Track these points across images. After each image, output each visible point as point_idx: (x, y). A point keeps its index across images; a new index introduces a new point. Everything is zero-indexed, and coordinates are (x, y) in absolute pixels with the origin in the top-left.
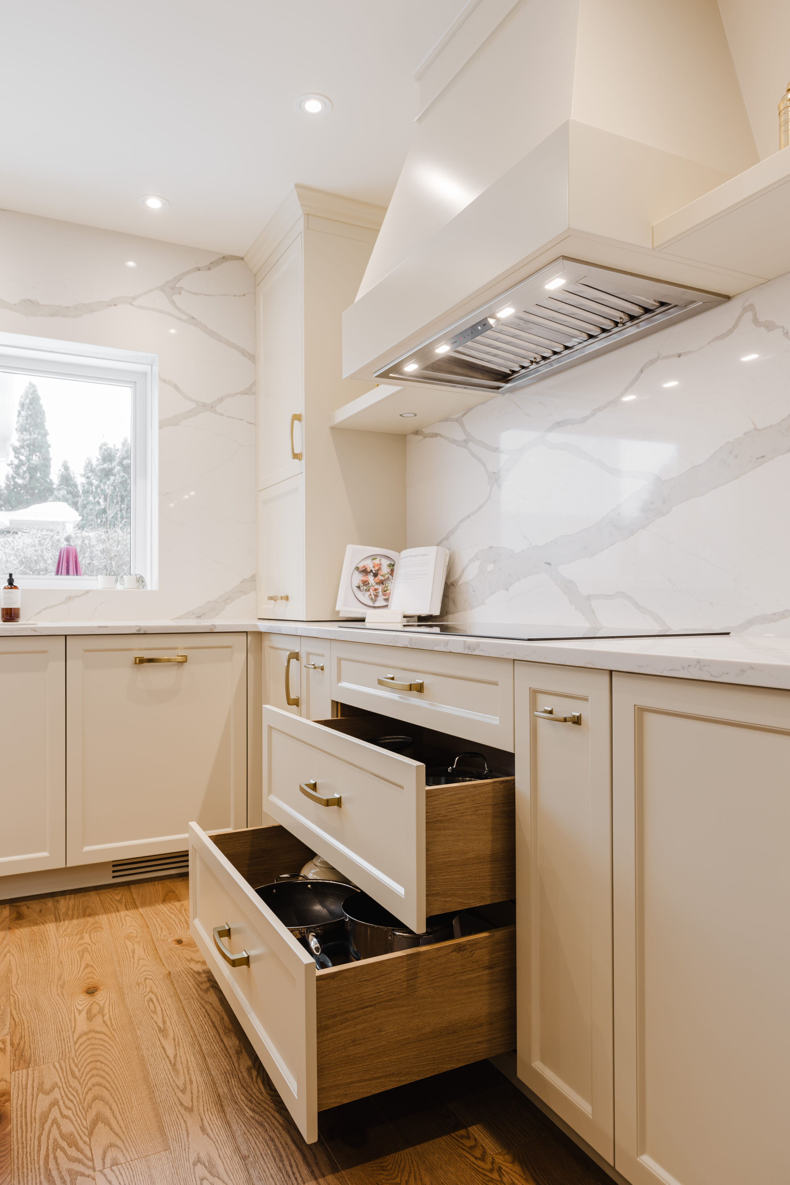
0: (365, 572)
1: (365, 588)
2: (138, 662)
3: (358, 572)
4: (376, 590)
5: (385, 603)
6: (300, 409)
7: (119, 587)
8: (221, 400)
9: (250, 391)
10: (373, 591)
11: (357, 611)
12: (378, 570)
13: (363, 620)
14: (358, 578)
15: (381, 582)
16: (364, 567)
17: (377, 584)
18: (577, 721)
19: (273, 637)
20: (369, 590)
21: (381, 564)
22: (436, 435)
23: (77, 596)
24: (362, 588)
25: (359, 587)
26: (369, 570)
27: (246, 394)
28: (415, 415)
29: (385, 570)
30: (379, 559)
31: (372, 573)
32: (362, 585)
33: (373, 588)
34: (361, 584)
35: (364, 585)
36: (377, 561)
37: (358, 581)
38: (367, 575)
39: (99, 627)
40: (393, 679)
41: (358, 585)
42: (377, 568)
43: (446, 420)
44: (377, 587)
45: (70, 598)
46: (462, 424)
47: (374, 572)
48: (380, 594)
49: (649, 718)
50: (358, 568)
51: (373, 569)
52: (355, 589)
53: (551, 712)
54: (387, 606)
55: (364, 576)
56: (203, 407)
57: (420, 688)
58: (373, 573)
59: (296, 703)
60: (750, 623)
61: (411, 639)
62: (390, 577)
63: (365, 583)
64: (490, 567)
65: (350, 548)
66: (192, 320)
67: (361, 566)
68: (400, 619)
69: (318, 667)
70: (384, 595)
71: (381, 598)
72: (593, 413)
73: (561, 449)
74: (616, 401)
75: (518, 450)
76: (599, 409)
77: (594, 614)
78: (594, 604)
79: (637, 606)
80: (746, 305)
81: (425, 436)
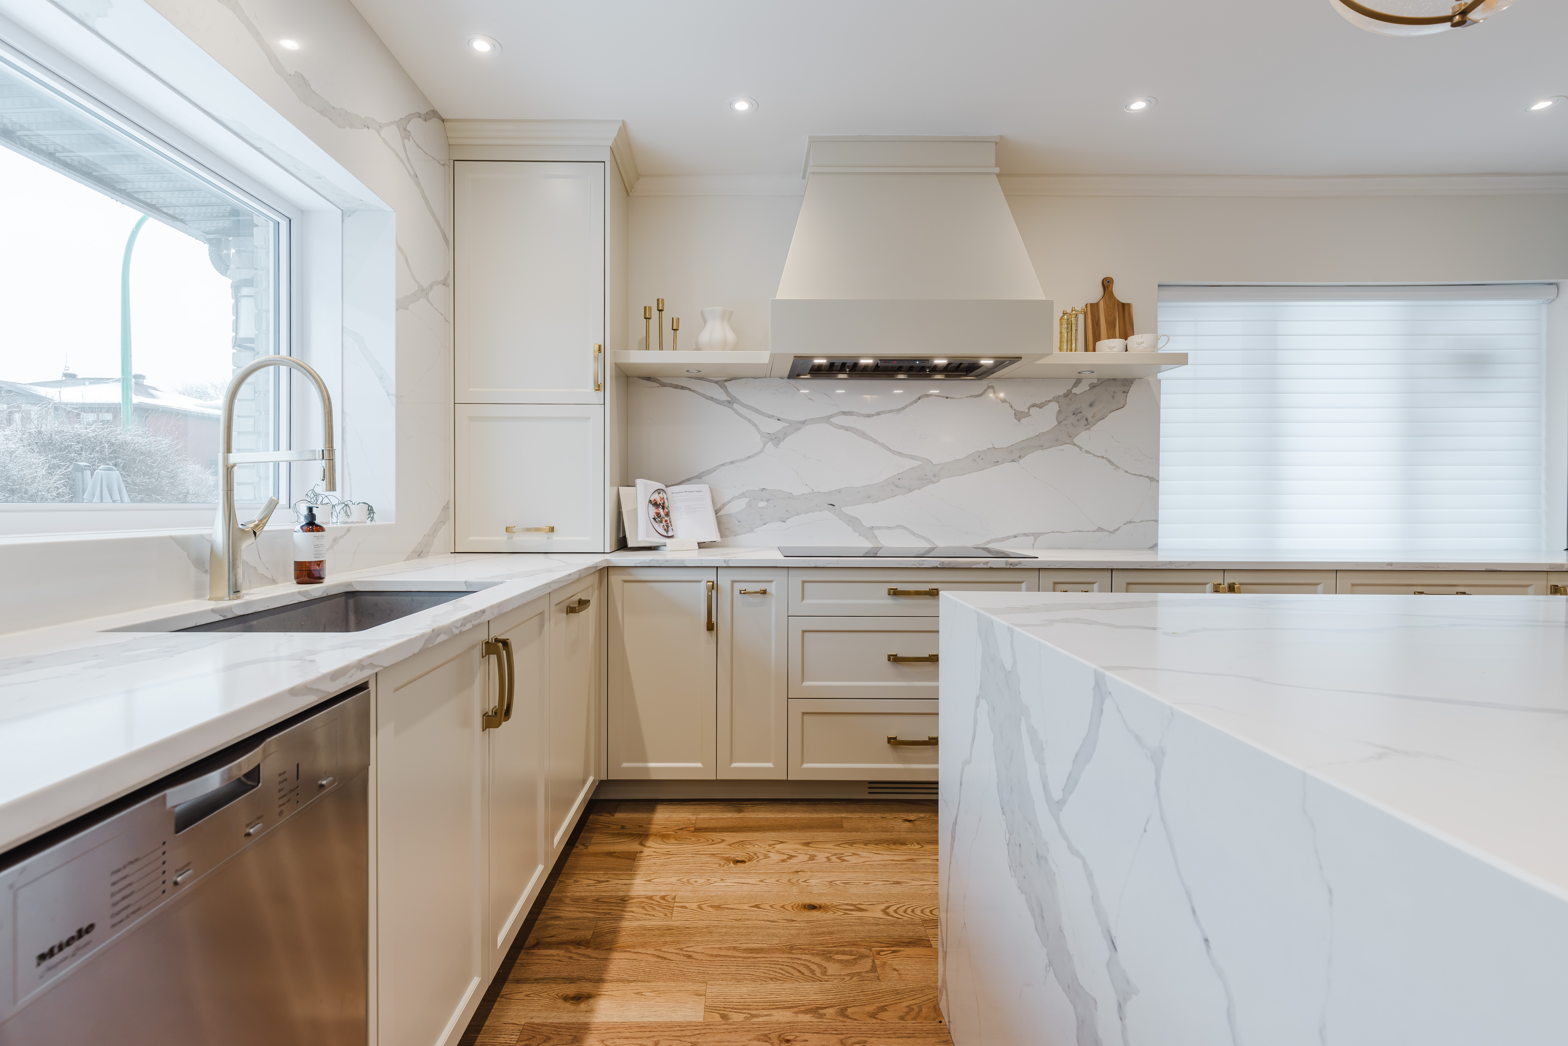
0: (655, 504)
1: (658, 520)
3: (651, 505)
4: (666, 521)
5: (672, 534)
6: (601, 341)
8: (432, 287)
9: (446, 282)
14: (652, 511)
16: (655, 500)
17: (666, 516)
20: (662, 522)
21: (665, 498)
24: (656, 520)
25: (653, 519)
26: (658, 503)
27: (444, 285)
28: (700, 371)
29: (666, 503)
30: (662, 493)
31: (660, 506)
32: (656, 517)
33: (664, 520)
34: (654, 515)
35: (658, 517)
36: (662, 495)
37: (653, 513)
38: (658, 508)
41: (653, 517)
42: (663, 501)
43: (698, 378)
44: (666, 518)
46: (724, 388)
47: (661, 504)
48: (669, 524)
50: (651, 501)
51: (660, 502)
52: (651, 521)
54: (673, 536)
55: (655, 508)
56: (422, 291)
62: (669, 509)
63: (658, 514)
64: (762, 504)
65: (642, 483)
66: (415, 178)
67: (652, 499)
70: (671, 526)
71: (670, 528)
72: (878, 414)
73: (847, 430)
74: (898, 411)
75: (799, 422)
76: (884, 412)
77: (877, 538)
78: (876, 532)
79: (913, 533)
80: (989, 385)
81: (664, 385)
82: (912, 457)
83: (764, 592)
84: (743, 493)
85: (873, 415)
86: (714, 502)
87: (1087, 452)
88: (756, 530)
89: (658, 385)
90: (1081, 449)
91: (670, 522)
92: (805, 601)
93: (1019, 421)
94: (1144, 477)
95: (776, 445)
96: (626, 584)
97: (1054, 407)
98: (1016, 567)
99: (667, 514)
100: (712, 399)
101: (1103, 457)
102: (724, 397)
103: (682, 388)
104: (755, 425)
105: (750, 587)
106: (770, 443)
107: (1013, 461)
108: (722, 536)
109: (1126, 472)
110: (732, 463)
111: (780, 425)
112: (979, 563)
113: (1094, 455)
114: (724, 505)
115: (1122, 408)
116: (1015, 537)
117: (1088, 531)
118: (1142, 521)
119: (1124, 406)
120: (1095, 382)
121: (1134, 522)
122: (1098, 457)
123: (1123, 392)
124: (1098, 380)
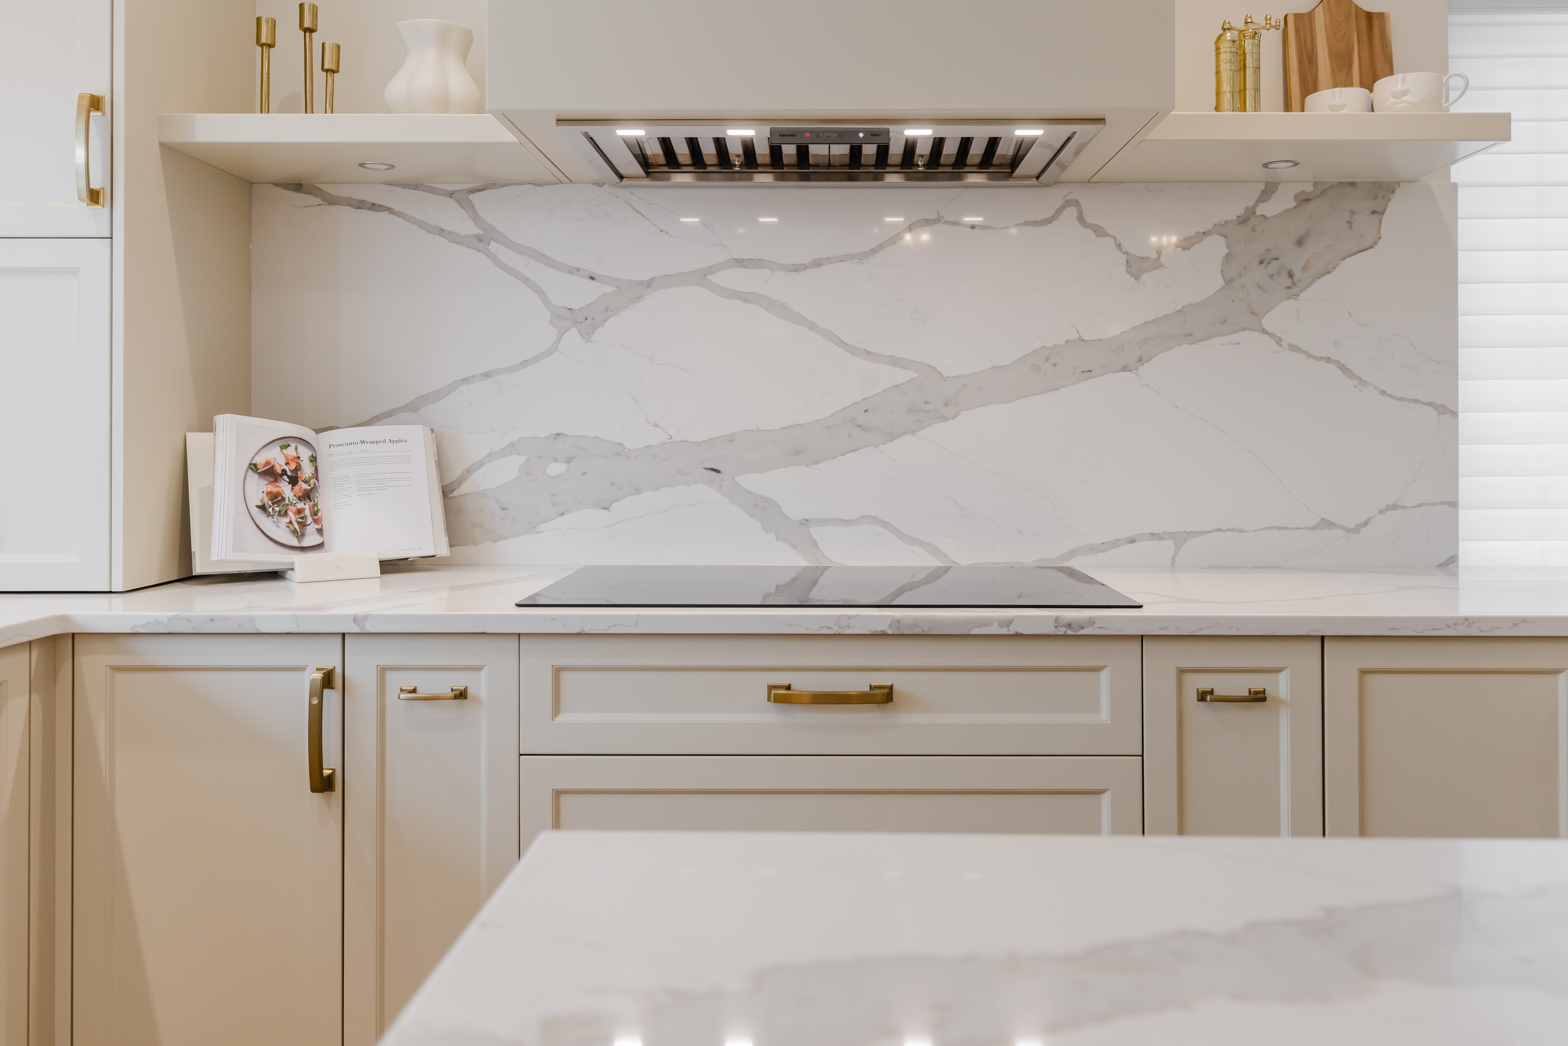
0: (270, 473)
1: (277, 509)
3: (256, 476)
4: (300, 511)
5: (319, 540)
6: (102, 85)
10: (295, 514)
11: (273, 559)
12: (294, 470)
14: (258, 489)
16: (267, 463)
17: (300, 499)
19: (148, 644)
20: (286, 514)
21: (299, 458)
24: (270, 510)
25: (263, 508)
26: (279, 470)
29: (306, 469)
30: (293, 445)
31: (285, 477)
32: (270, 503)
33: (294, 509)
34: (266, 500)
35: (273, 504)
36: (291, 452)
37: (261, 495)
38: (276, 481)
41: (260, 504)
42: (293, 466)
44: (300, 505)
46: (467, 206)
47: (289, 473)
48: (309, 520)
50: (255, 465)
51: (286, 468)
52: (256, 513)
54: (320, 546)
55: (271, 482)
58: (289, 477)
63: (276, 498)
64: (557, 469)
67: (260, 460)
70: (314, 522)
71: (311, 529)
72: (817, 264)
73: (746, 301)
74: (863, 257)
75: (639, 283)
76: (830, 260)
77: (817, 545)
78: (816, 532)
79: (900, 534)
80: (1069, 197)
81: (332, 201)
82: (895, 361)
83: (462, 695)
84: (513, 445)
85: (805, 267)
86: (441, 464)
87: (1293, 348)
88: (542, 527)
89: (319, 201)
90: (1279, 341)
91: (315, 514)
92: (562, 718)
93: (1137, 278)
94: (1424, 404)
95: (587, 336)
96: (120, 677)
97: (1217, 246)
98: (1082, 632)
99: (306, 496)
100: (441, 232)
101: (1329, 360)
102: (468, 228)
103: (374, 207)
104: (539, 291)
105: (428, 684)
106: (574, 331)
107: (1124, 369)
108: (452, 544)
109: (1383, 393)
110: (487, 375)
111: (595, 291)
112: (988, 622)
113: (1310, 356)
114: (468, 472)
115: (1371, 247)
116: (1132, 541)
117: (1299, 528)
118: (1420, 505)
119: (1375, 243)
120: (1309, 188)
121: (1403, 507)
122: (1318, 359)
123: (1374, 212)
124: (1316, 184)
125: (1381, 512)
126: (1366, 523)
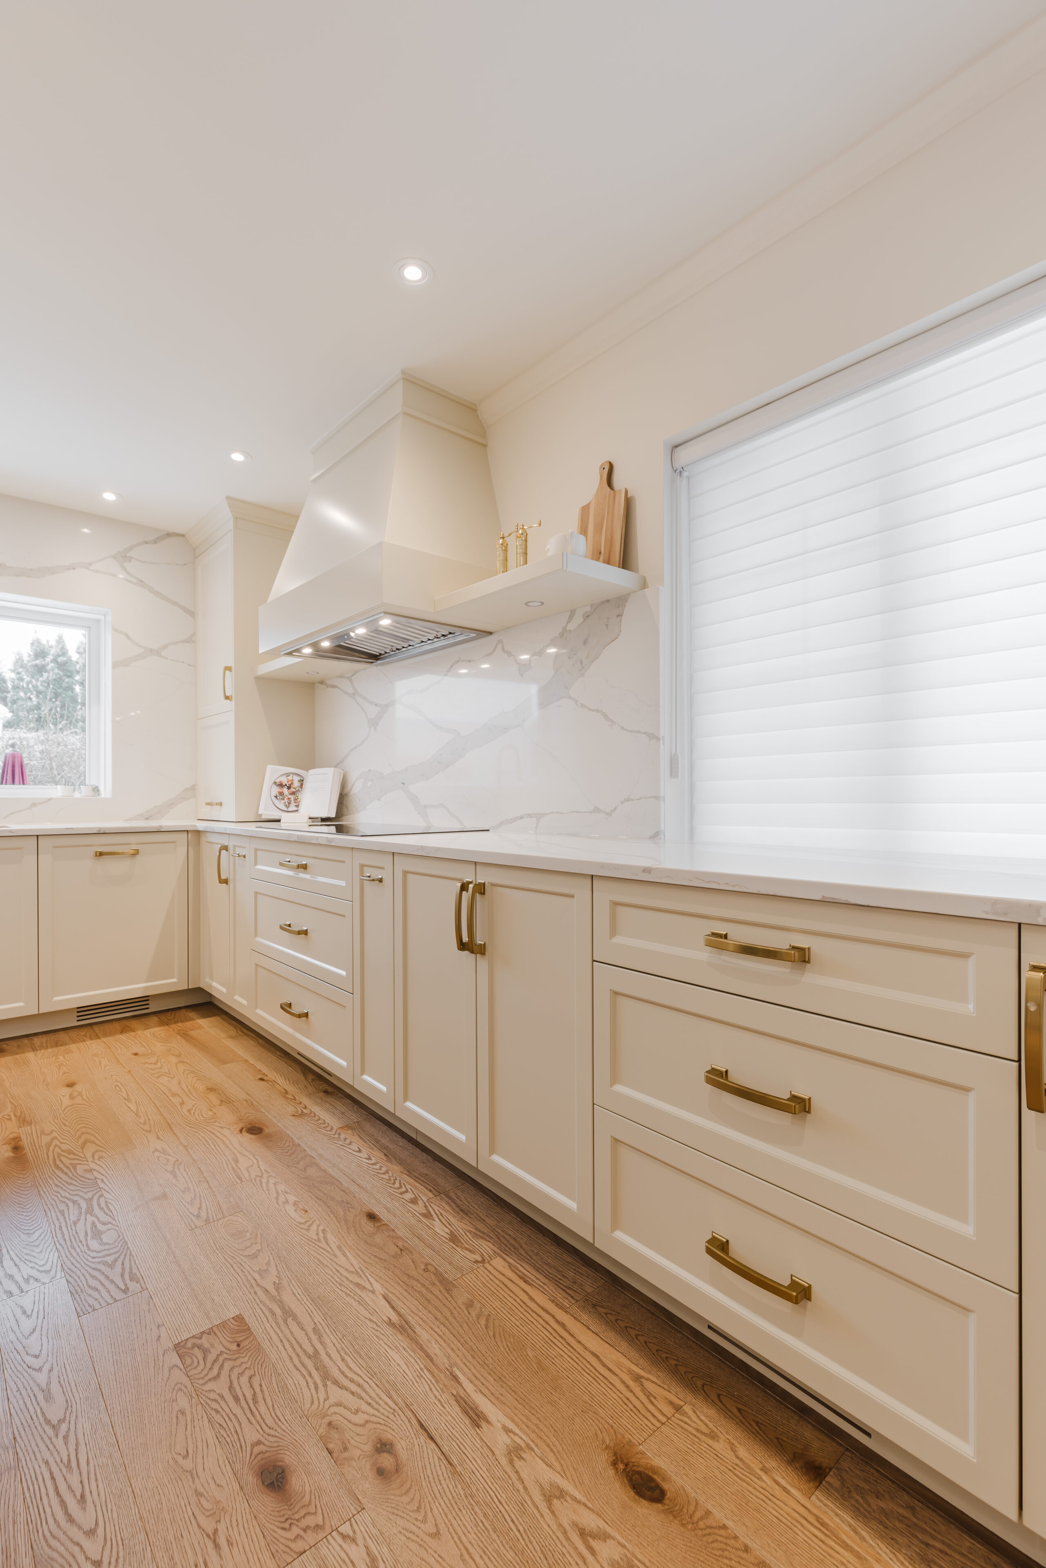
0: (281, 785)
1: (281, 797)
2: (98, 854)
3: (275, 786)
4: (289, 799)
5: (296, 809)
6: (231, 663)
7: (77, 795)
8: (165, 647)
9: (191, 640)
10: (287, 799)
11: (275, 815)
12: (291, 784)
13: (279, 821)
14: (276, 790)
15: (293, 793)
16: (280, 782)
17: (290, 794)
18: (381, 880)
19: (208, 835)
20: (284, 799)
21: (293, 780)
22: (335, 687)
23: (40, 803)
24: (278, 798)
25: (276, 797)
26: (284, 784)
27: (187, 642)
28: (318, 674)
29: (296, 784)
30: (291, 776)
31: (286, 787)
33: (287, 797)
34: (278, 795)
36: (290, 778)
37: (276, 793)
38: (282, 788)
39: (66, 829)
40: (289, 862)
41: (275, 795)
42: (290, 783)
43: (341, 677)
44: (290, 796)
45: (34, 805)
46: (351, 682)
47: (288, 785)
48: (293, 802)
49: (410, 876)
50: (275, 782)
51: (287, 783)
52: (273, 798)
53: (369, 877)
54: (297, 811)
55: (280, 788)
56: (151, 652)
57: (305, 867)
59: (226, 882)
60: (501, 824)
61: (298, 836)
62: (300, 789)
63: (281, 794)
64: (369, 784)
65: (270, 768)
66: (141, 583)
67: (278, 781)
68: (306, 819)
69: (242, 856)
70: (295, 802)
71: (293, 804)
72: (427, 688)
73: (410, 708)
75: (386, 705)
76: (430, 686)
77: (428, 817)
78: (428, 811)
79: (450, 812)
80: (499, 639)
81: (327, 686)
82: (448, 730)
84: (361, 775)
85: (424, 691)
87: (583, 705)
90: (576, 702)
91: (297, 799)
93: (522, 676)
94: (643, 733)
95: (374, 730)
101: (598, 711)
102: (351, 690)
106: (372, 728)
107: (519, 726)
109: (623, 728)
113: (590, 709)
114: (352, 786)
115: (617, 638)
116: (521, 818)
117: (585, 812)
118: (641, 798)
119: (619, 635)
120: (588, 609)
121: (632, 800)
122: (593, 710)
123: (618, 616)
124: (592, 605)
125: (622, 803)
126: (615, 809)
